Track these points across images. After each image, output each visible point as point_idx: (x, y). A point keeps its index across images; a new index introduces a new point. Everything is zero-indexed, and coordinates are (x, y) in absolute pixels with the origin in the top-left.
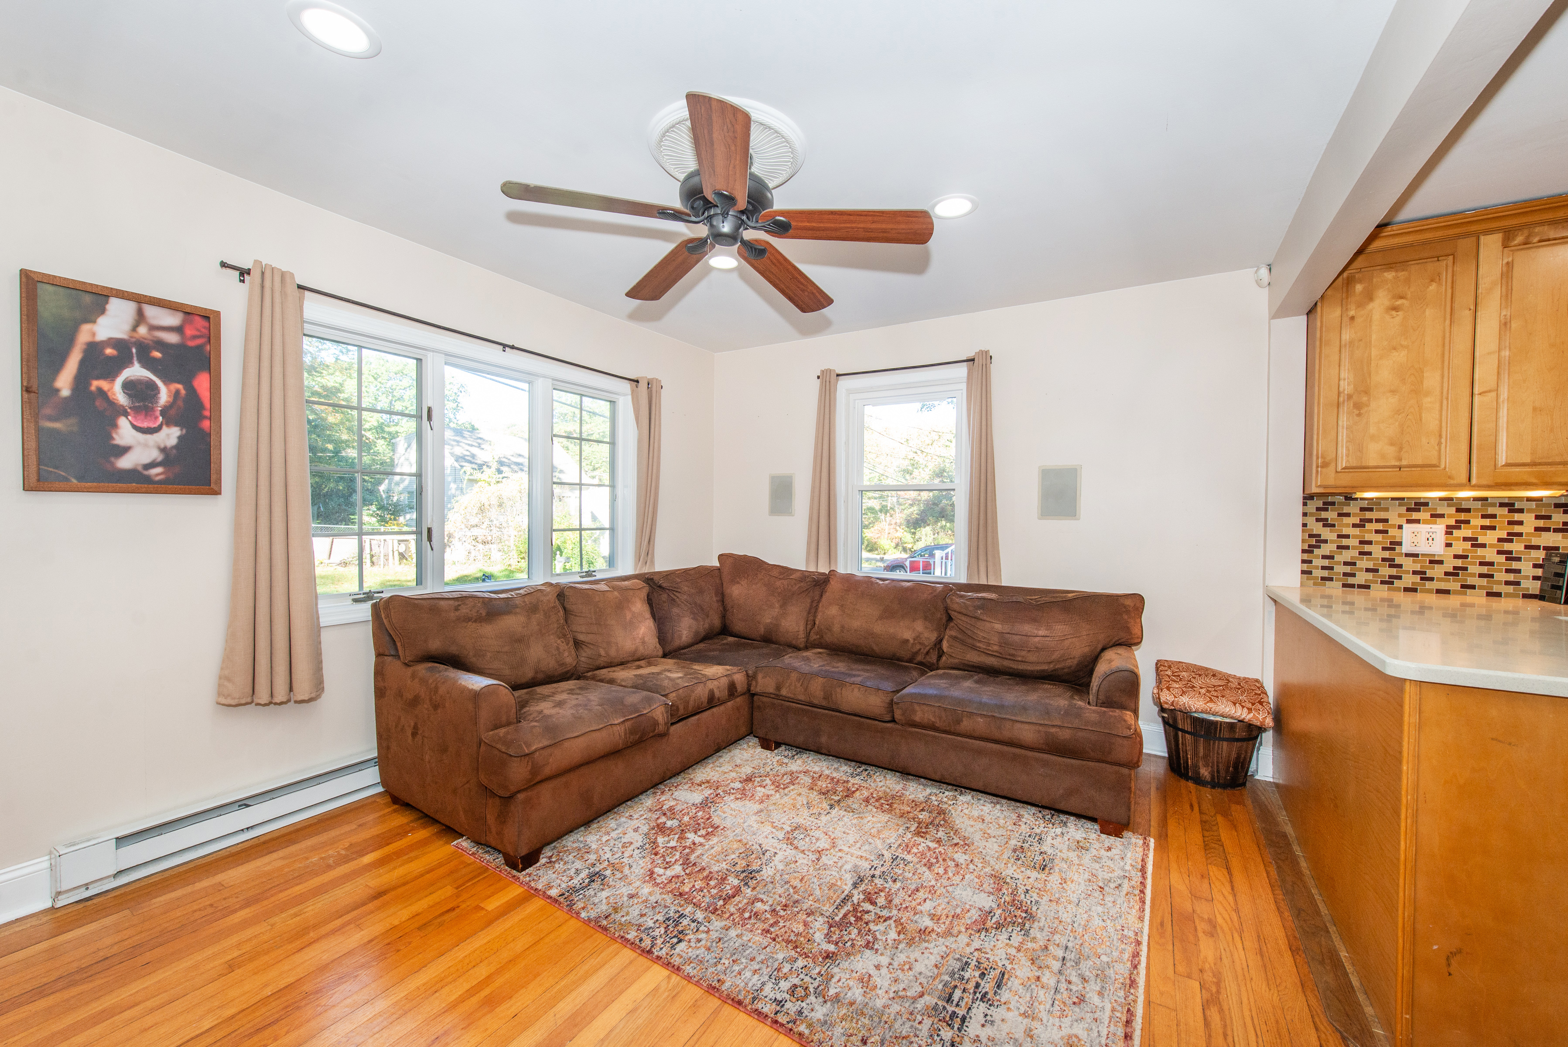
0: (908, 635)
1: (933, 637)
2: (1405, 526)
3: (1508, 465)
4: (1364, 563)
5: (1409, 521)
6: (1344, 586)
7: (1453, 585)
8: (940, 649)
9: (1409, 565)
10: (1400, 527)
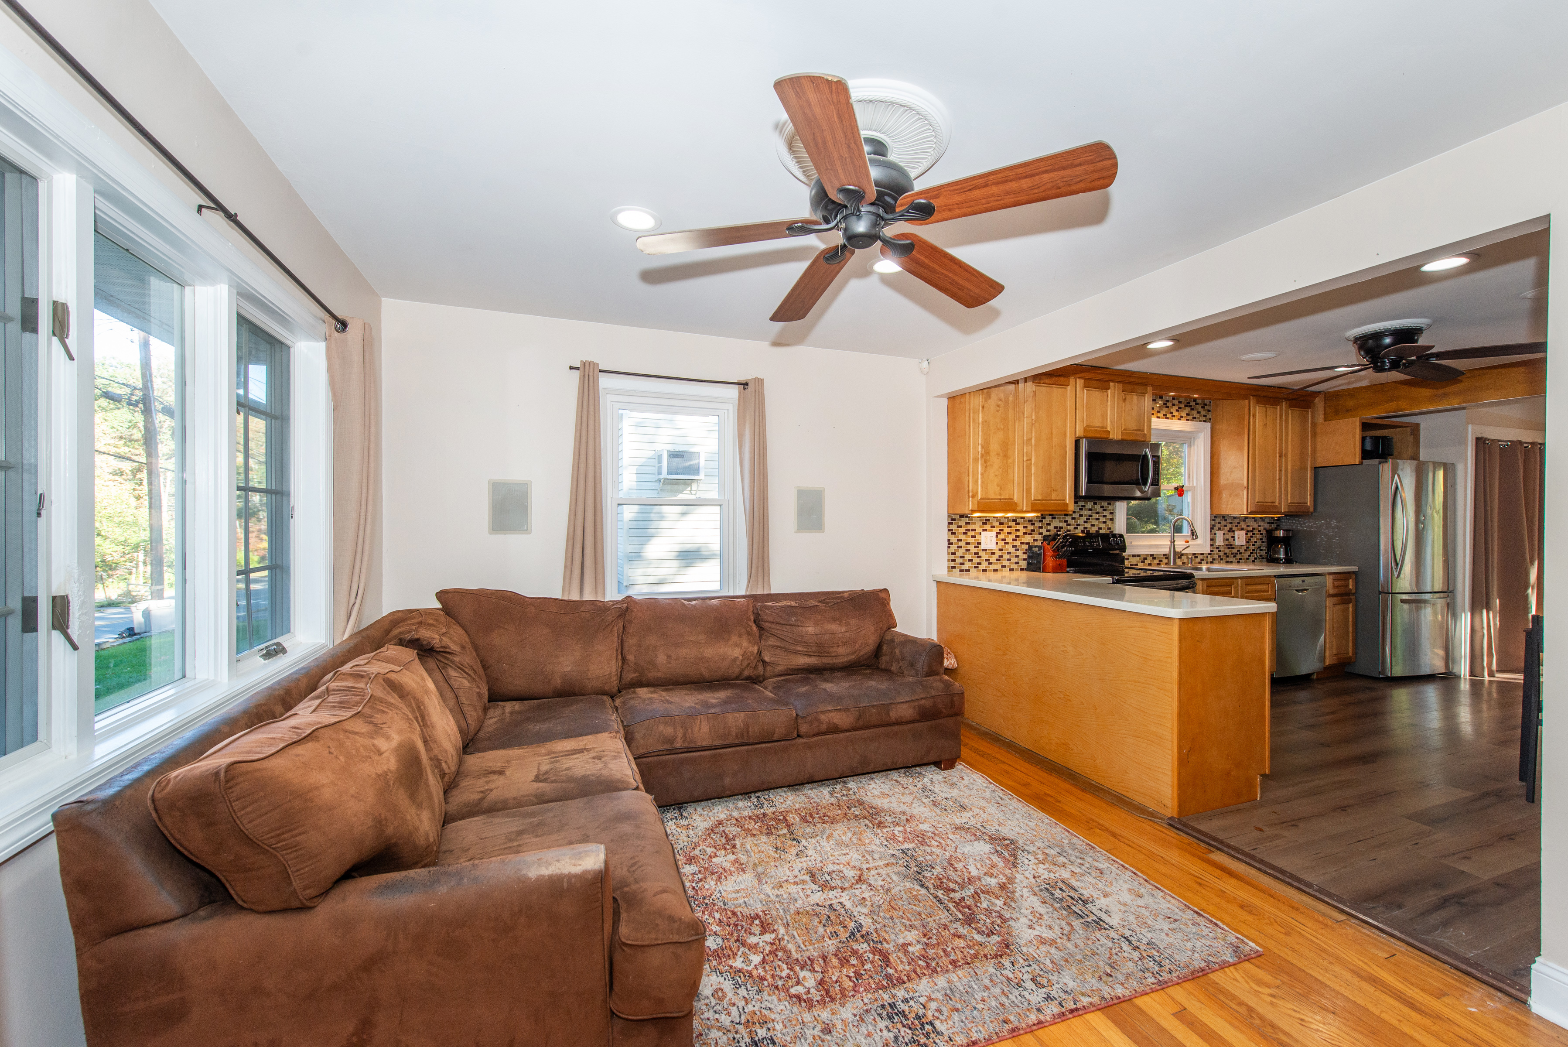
0: (737, 653)
1: (755, 649)
2: (982, 533)
3: (1035, 500)
4: (968, 557)
5: (984, 530)
6: (961, 571)
7: (998, 567)
8: (764, 662)
9: (984, 556)
10: (980, 534)
